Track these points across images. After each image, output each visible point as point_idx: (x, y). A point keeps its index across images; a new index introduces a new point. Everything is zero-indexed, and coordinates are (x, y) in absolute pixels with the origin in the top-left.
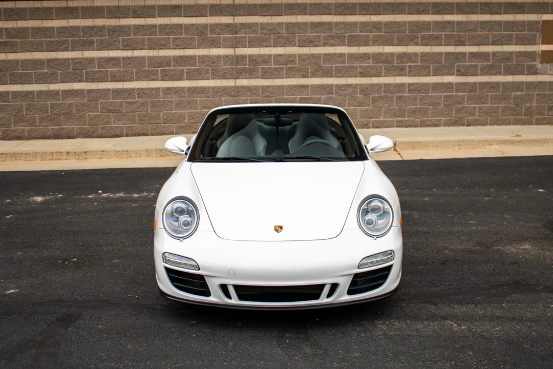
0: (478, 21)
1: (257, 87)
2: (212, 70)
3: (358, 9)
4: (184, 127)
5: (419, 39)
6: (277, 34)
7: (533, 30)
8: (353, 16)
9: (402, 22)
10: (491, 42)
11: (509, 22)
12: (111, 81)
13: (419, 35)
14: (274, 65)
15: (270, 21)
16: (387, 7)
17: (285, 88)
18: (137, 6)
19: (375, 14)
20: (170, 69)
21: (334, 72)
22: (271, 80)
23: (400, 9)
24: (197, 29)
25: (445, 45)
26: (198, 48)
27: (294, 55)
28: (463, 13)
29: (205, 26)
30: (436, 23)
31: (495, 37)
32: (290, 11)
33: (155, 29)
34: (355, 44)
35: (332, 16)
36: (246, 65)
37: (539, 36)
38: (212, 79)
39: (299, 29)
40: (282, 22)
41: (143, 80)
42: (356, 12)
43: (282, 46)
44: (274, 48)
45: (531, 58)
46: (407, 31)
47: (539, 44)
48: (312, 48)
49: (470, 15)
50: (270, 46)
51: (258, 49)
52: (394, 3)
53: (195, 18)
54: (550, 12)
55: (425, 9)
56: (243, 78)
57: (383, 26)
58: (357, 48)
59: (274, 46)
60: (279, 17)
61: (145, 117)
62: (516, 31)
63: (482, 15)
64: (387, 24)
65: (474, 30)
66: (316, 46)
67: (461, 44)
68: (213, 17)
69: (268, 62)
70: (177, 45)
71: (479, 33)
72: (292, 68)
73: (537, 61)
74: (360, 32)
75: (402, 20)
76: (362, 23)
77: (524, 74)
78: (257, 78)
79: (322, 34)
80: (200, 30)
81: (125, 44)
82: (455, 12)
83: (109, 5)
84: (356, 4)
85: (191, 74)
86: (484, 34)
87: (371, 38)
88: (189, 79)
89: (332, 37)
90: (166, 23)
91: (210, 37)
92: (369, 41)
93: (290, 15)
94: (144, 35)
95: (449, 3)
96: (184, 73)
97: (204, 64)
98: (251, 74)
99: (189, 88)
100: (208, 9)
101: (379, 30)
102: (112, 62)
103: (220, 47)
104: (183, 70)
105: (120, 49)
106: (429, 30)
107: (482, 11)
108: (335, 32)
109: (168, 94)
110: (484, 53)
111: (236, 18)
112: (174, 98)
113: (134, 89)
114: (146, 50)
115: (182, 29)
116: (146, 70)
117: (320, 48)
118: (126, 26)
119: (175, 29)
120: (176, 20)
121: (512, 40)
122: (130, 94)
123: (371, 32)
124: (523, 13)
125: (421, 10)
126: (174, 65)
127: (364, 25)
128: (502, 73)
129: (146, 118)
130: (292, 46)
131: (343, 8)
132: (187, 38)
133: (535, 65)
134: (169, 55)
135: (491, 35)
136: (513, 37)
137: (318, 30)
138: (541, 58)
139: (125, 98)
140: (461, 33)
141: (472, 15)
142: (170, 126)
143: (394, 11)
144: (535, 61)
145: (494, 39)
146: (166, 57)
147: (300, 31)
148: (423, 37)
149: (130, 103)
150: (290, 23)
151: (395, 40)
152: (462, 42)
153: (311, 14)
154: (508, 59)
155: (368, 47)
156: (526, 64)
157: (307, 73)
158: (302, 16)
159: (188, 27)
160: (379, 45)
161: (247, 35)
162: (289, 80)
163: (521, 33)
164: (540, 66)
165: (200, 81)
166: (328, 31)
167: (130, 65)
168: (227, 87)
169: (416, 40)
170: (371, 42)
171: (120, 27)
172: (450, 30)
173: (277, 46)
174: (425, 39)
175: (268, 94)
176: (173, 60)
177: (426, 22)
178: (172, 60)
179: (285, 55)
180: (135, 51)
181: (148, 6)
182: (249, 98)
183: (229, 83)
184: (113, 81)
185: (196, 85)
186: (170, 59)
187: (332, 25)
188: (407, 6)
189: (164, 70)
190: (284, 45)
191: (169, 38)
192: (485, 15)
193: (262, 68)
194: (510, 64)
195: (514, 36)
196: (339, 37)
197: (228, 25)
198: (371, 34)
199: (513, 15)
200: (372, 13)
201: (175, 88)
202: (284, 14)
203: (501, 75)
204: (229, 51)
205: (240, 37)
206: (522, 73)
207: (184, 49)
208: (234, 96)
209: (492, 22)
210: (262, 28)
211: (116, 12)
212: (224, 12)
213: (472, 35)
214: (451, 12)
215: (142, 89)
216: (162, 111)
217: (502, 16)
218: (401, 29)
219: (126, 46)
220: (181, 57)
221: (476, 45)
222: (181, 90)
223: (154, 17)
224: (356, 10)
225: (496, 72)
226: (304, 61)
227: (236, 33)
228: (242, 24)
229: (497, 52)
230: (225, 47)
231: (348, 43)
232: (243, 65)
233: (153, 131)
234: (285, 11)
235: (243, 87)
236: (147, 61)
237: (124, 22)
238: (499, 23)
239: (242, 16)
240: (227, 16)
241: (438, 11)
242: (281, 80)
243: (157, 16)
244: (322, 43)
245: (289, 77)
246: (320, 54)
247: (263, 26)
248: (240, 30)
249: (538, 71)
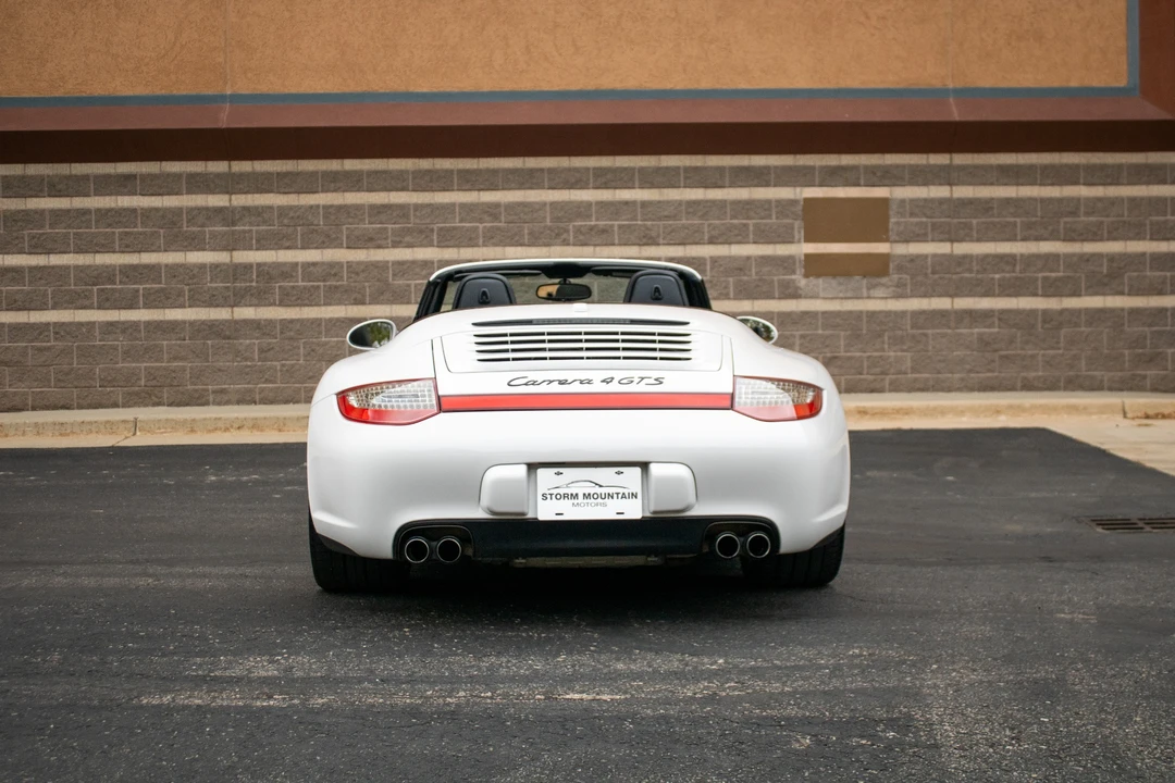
0: (681, 201)
1: (270, 322)
2: (190, 291)
3: (456, 180)
4: (137, 394)
5: (572, 234)
6: (308, 225)
7: (787, 216)
8: (447, 194)
9: (537, 203)
10: (706, 238)
11: (740, 202)
12: (7, 310)
13: (571, 227)
14: (303, 281)
15: (296, 203)
16: (510, 176)
17: (323, 324)
18: (57, 176)
19: (487, 190)
20: (113, 289)
21: (413, 295)
22: (298, 309)
23: (535, 181)
24: (163, 217)
25: (620, 245)
26: (166, 251)
27: (340, 264)
28: (652, 186)
29: (178, 211)
30: (601, 204)
31: (714, 229)
32: (332, 185)
33: (88, 217)
34: (452, 243)
35: (409, 193)
36: (252, 281)
37: (799, 228)
38: (190, 306)
39: (349, 217)
40: (317, 203)
41: (65, 308)
42: (453, 186)
43: (317, 248)
44: (303, 252)
45: (785, 268)
46: (548, 220)
47: (799, 242)
48: (372, 251)
49: (665, 191)
50: (296, 248)
51: (273, 252)
52: (523, 170)
53: (160, 197)
54: (817, 183)
55: (581, 180)
56: (246, 306)
57: (503, 209)
58: (455, 250)
59: (303, 248)
60: (311, 195)
61: (67, 374)
62: (754, 219)
63: (688, 190)
64: (511, 207)
65: (674, 217)
66: (379, 247)
67: (650, 242)
68: (194, 196)
69: (292, 276)
70: (127, 246)
71: (684, 222)
72: (336, 287)
73: (798, 272)
74: (461, 221)
75: (538, 199)
76: (463, 206)
77: (774, 298)
78: (270, 305)
79: (390, 226)
80: (170, 218)
81: (33, 243)
82: (637, 184)
83: (8, 174)
84: (452, 171)
85: (152, 297)
86: (692, 225)
87: (481, 233)
88: (147, 306)
89: (409, 231)
90: (108, 206)
91: (186, 232)
92: (477, 237)
93: (332, 192)
94: (69, 227)
95: (625, 169)
96: (138, 296)
97: (175, 280)
98: (261, 298)
99: (148, 324)
100: (184, 182)
101: (496, 217)
102: (10, 275)
103: (204, 250)
104: (137, 291)
105: (25, 253)
106: (589, 217)
107: (688, 181)
108: (413, 221)
109: (109, 333)
110: (694, 258)
111: (233, 197)
112: (121, 342)
113: (48, 324)
114: (71, 255)
115: (136, 217)
116: (71, 290)
117: (386, 251)
118: (36, 212)
119: (125, 216)
120: (125, 201)
121: (748, 235)
122: (40, 334)
123: (481, 221)
124: (767, 184)
125: (573, 180)
126: (121, 282)
127: (468, 209)
128: (732, 295)
129: (69, 377)
130: (335, 247)
131: (427, 178)
132: (144, 233)
133: (793, 281)
134: (113, 263)
135: (706, 226)
136: (748, 229)
137: (383, 217)
138: (805, 267)
139: (32, 341)
140: (650, 223)
141: (670, 190)
142: (112, 392)
143: (523, 184)
144: (794, 272)
145: (713, 233)
146: (107, 267)
147: (350, 220)
148: (578, 231)
149: (40, 350)
150: (331, 206)
151: (526, 237)
152: (651, 238)
153: (370, 190)
154: (741, 269)
155: (476, 249)
156: (775, 278)
157: (364, 296)
158: (353, 194)
159: (147, 214)
160: (495, 245)
161: (254, 228)
162: (330, 308)
163: (764, 221)
164: (802, 282)
165: (167, 311)
166: (401, 221)
167: (43, 282)
168: (216, 320)
169: (565, 236)
170: (481, 241)
171: (26, 212)
172: (629, 216)
173: (309, 248)
174: (581, 232)
175: (292, 334)
176: (120, 271)
177: (582, 202)
178: (118, 272)
179: (323, 263)
180: (51, 255)
181: (76, 176)
182: (257, 342)
183: (222, 314)
184: (11, 310)
185: (161, 318)
186: (114, 270)
187: (409, 209)
188: (546, 175)
189: (103, 290)
190: (321, 246)
191: (114, 233)
192: (695, 190)
193: (280, 287)
194: (745, 278)
195: (751, 228)
196: (421, 232)
197: (219, 210)
198: (481, 226)
199: (747, 189)
200: (482, 187)
201: (124, 323)
202: (320, 189)
203: (729, 299)
204: (221, 257)
205: (240, 232)
206: (769, 296)
207: (139, 252)
208: (229, 338)
209: (707, 201)
210: (280, 216)
211: (19, 187)
212: (212, 185)
213: (671, 225)
214: (630, 185)
215: (63, 323)
216: (98, 364)
217: (726, 191)
218: (535, 215)
219: (35, 247)
220: (134, 267)
221: (679, 244)
222: (135, 325)
223: (87, 195)
224: (452, 181)
225: (721, 294)
226: (357, 274)
227: (234, 224)
228: (246, 209)
229: (719, 257)
230: (214, 250)
231: (438, 242)
232: (245, 281)
233: (80, 401)
234: (322, 186)
235: (246, 322)
236: (72, 276)
237: (34, 204)
238: (722, 204)
239: (245, 193)
240: (219, 193)
241: (605, 183)
242: (316, 308)
243: (92, 193)
244: (389, 241)
245: (330, 305)
246: (388, 262)
247: (283, 211)
248: (241, 218)
249: (800, 292)
